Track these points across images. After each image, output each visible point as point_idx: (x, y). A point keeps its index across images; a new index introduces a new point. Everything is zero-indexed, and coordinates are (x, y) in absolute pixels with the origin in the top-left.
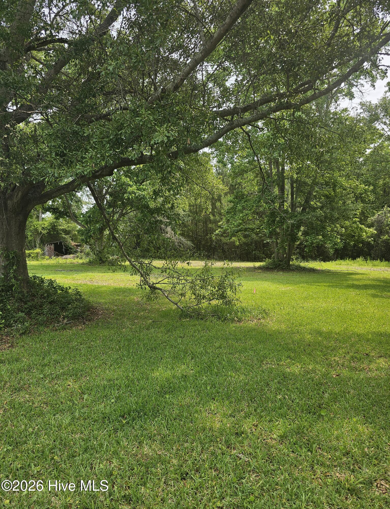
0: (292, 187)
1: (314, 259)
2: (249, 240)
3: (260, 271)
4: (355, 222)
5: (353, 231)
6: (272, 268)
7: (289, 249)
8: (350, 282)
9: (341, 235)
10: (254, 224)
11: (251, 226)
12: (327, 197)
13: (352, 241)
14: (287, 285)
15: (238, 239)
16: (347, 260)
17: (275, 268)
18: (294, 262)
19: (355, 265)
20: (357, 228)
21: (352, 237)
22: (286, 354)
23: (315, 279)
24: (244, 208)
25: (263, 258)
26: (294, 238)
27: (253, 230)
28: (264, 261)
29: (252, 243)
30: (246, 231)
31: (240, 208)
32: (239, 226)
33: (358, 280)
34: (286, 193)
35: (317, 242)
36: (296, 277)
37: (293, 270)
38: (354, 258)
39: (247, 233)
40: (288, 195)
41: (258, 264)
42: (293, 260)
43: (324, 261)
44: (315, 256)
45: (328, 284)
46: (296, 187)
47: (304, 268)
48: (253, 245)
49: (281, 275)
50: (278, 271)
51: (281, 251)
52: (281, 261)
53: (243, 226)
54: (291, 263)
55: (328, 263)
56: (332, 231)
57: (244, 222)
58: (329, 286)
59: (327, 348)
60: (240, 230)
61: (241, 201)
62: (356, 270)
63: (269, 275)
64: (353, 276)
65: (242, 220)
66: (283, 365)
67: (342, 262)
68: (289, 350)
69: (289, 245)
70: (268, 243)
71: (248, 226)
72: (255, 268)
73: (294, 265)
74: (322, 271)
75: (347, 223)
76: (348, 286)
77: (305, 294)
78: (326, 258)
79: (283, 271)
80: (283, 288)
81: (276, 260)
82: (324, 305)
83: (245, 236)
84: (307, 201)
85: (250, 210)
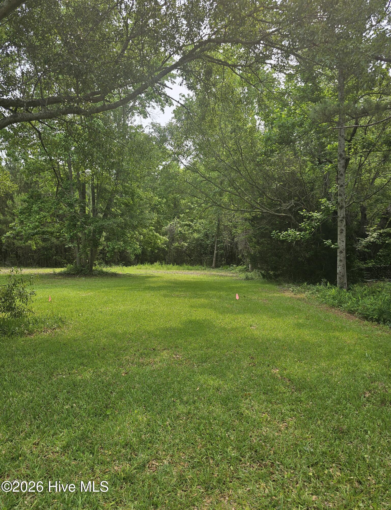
0: (93, 193)
1: (117, 263)
2: (48, 244)
3: (60, 277)
4: (151, 230)
5: (150, 238)
6: (74, 274)
7: (91, 254)
8: (147, 285)
9: (140, 242)
10: (54, 227)
11: (49, 230)
12: (126, 205)
13: (149, 247)
14: (88, 291)
15: (35, 243)
16: (146, 265)
17: (77, 274)
18: (97, 268)
19: (153, 269)
20: (153, 236)
21: (149, 244)
22: (79, 361)
23: (117, 283)
24: (41, 210)
25: (64, 264)
26: (96, 243)
27: (52, 233)
28: (66, 267)
29: (52, 247)
30: (44, 234)
31: (36, 209)
32: (36, 229)
33: (154, 282)
34: (87, 197)
35: (118, 248)
36: (98, 282)
37: (96, 275)
38: (152, 262)
39: (45, 236)
40: (89, 200)
41: (58, 270)
42: (96, 265)
43: (126, 266)
44: (118, 261)
45: (128, 288)
46: (97, 193)
47: (107, 273)
48: (54, 249)
49: (83, 281)
50: (80, 277)
51: (83, 256)
52: (83, 266)
53: (41, 228)
54: (94, 268)
55: (130, 267)
56: (132, 237)
57: (42, 225)
58: (128, 290)
59: (120, 349)
60: (37, 233)
61: (37, 201)
62: (153, 274)
63: (70, 281)
64: (150, 279)
65: (39, 222)
66: (74, 373)
67: (141, 266)
68: (83, 357)
69: (92, 250)
70: (70, 248)
71: (45, 229)
72: (55, 275)
73: (96, 270)
74: (124, 275)
75: (145, 231)
76: (144, 289)
77: (105, 299)
78: (128, 263)
79: (85, 277)
80: (83, 294)
81: (78, 265)
82: (122, 308)
83: (44, 240)
84: (108, 208)
85: (48, 212)
